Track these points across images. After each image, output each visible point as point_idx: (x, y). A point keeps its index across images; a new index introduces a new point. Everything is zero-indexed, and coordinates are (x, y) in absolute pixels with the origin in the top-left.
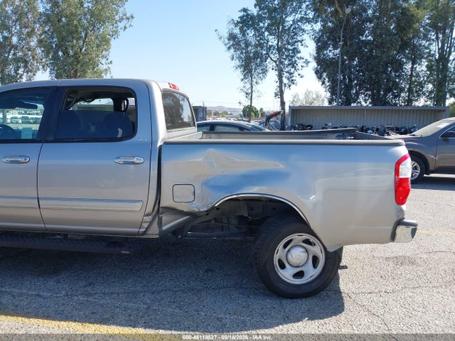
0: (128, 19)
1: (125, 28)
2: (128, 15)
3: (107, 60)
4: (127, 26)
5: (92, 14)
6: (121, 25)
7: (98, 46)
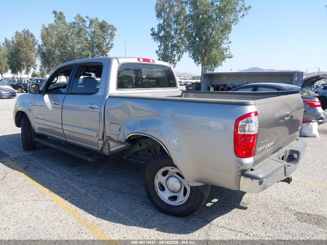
0: (246, 9)
1: (243, 15)
2: (246, 6)
3: (228, 40)
4: (245, 14)
5: (219, 9)
6: (241, 14)
7: (222, 31)
